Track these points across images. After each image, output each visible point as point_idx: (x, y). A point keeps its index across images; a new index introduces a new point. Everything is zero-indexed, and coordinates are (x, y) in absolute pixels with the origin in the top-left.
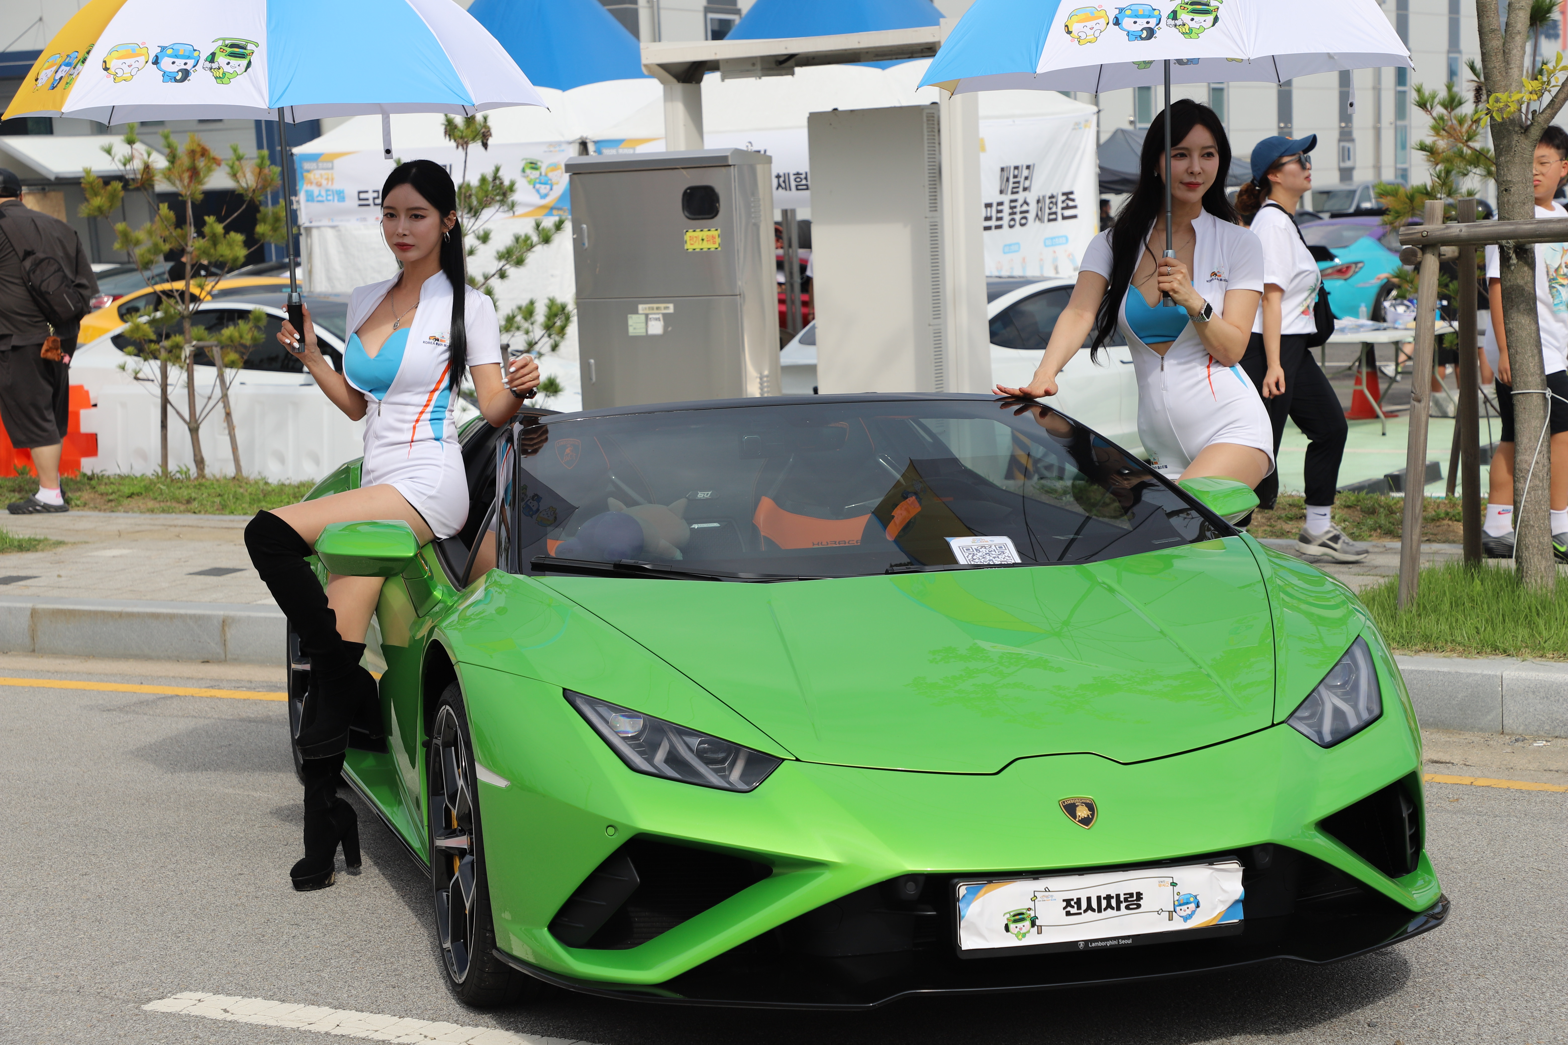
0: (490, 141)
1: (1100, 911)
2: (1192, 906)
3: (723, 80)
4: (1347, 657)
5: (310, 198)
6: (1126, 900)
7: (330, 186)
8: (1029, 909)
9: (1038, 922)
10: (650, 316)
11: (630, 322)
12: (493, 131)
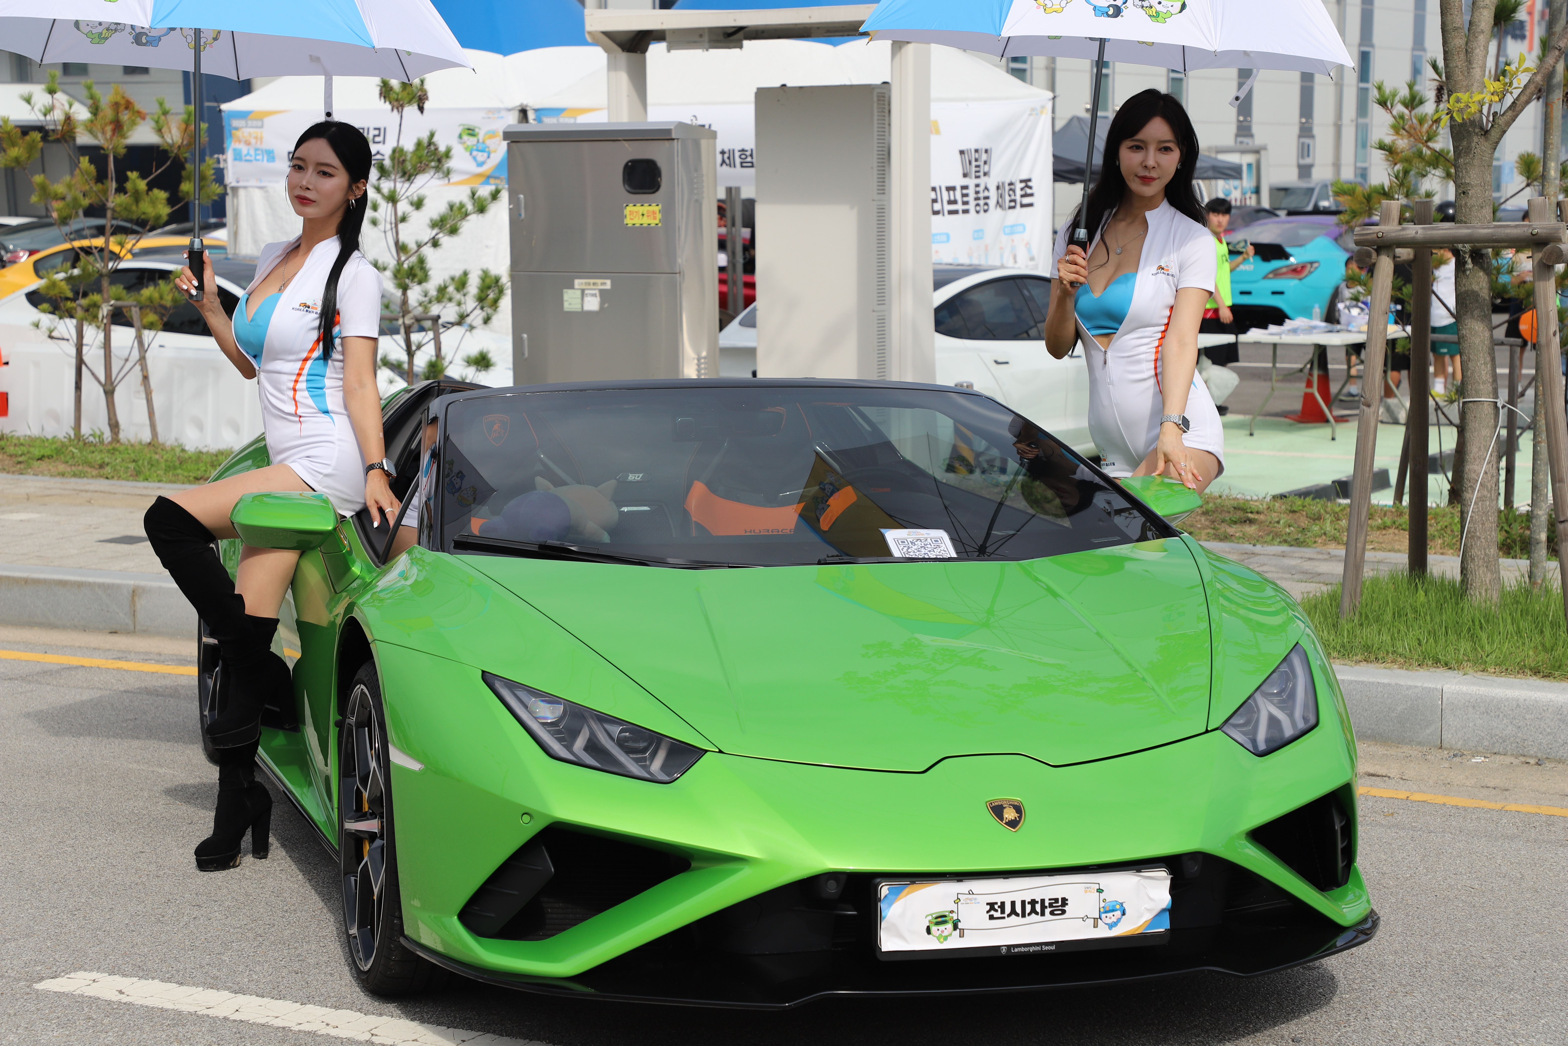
0: (427, 105)
1: (1024, 916)
2: (1118, 914)
3: (669, 51)
4: (1285, 664)
5: (238, 157)
6: (1051, 905)
7: (258, 146)
8: (952, 912)
9: (960, 926)
10: (587, 292)
11: (566, 297)
12: (430, 95)
